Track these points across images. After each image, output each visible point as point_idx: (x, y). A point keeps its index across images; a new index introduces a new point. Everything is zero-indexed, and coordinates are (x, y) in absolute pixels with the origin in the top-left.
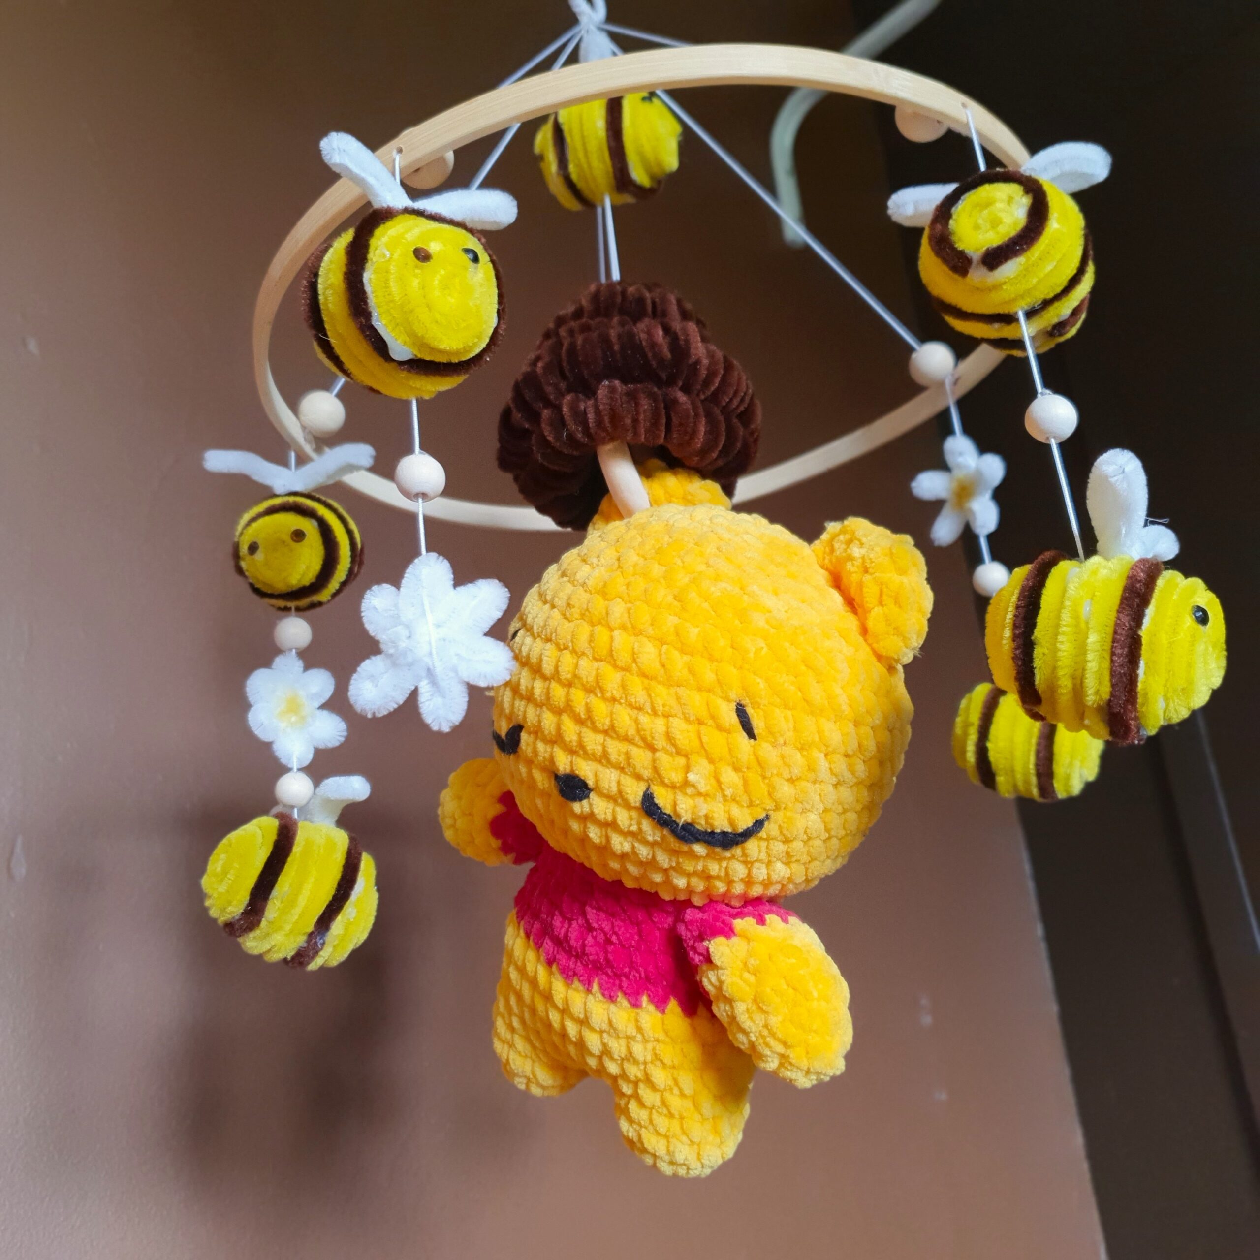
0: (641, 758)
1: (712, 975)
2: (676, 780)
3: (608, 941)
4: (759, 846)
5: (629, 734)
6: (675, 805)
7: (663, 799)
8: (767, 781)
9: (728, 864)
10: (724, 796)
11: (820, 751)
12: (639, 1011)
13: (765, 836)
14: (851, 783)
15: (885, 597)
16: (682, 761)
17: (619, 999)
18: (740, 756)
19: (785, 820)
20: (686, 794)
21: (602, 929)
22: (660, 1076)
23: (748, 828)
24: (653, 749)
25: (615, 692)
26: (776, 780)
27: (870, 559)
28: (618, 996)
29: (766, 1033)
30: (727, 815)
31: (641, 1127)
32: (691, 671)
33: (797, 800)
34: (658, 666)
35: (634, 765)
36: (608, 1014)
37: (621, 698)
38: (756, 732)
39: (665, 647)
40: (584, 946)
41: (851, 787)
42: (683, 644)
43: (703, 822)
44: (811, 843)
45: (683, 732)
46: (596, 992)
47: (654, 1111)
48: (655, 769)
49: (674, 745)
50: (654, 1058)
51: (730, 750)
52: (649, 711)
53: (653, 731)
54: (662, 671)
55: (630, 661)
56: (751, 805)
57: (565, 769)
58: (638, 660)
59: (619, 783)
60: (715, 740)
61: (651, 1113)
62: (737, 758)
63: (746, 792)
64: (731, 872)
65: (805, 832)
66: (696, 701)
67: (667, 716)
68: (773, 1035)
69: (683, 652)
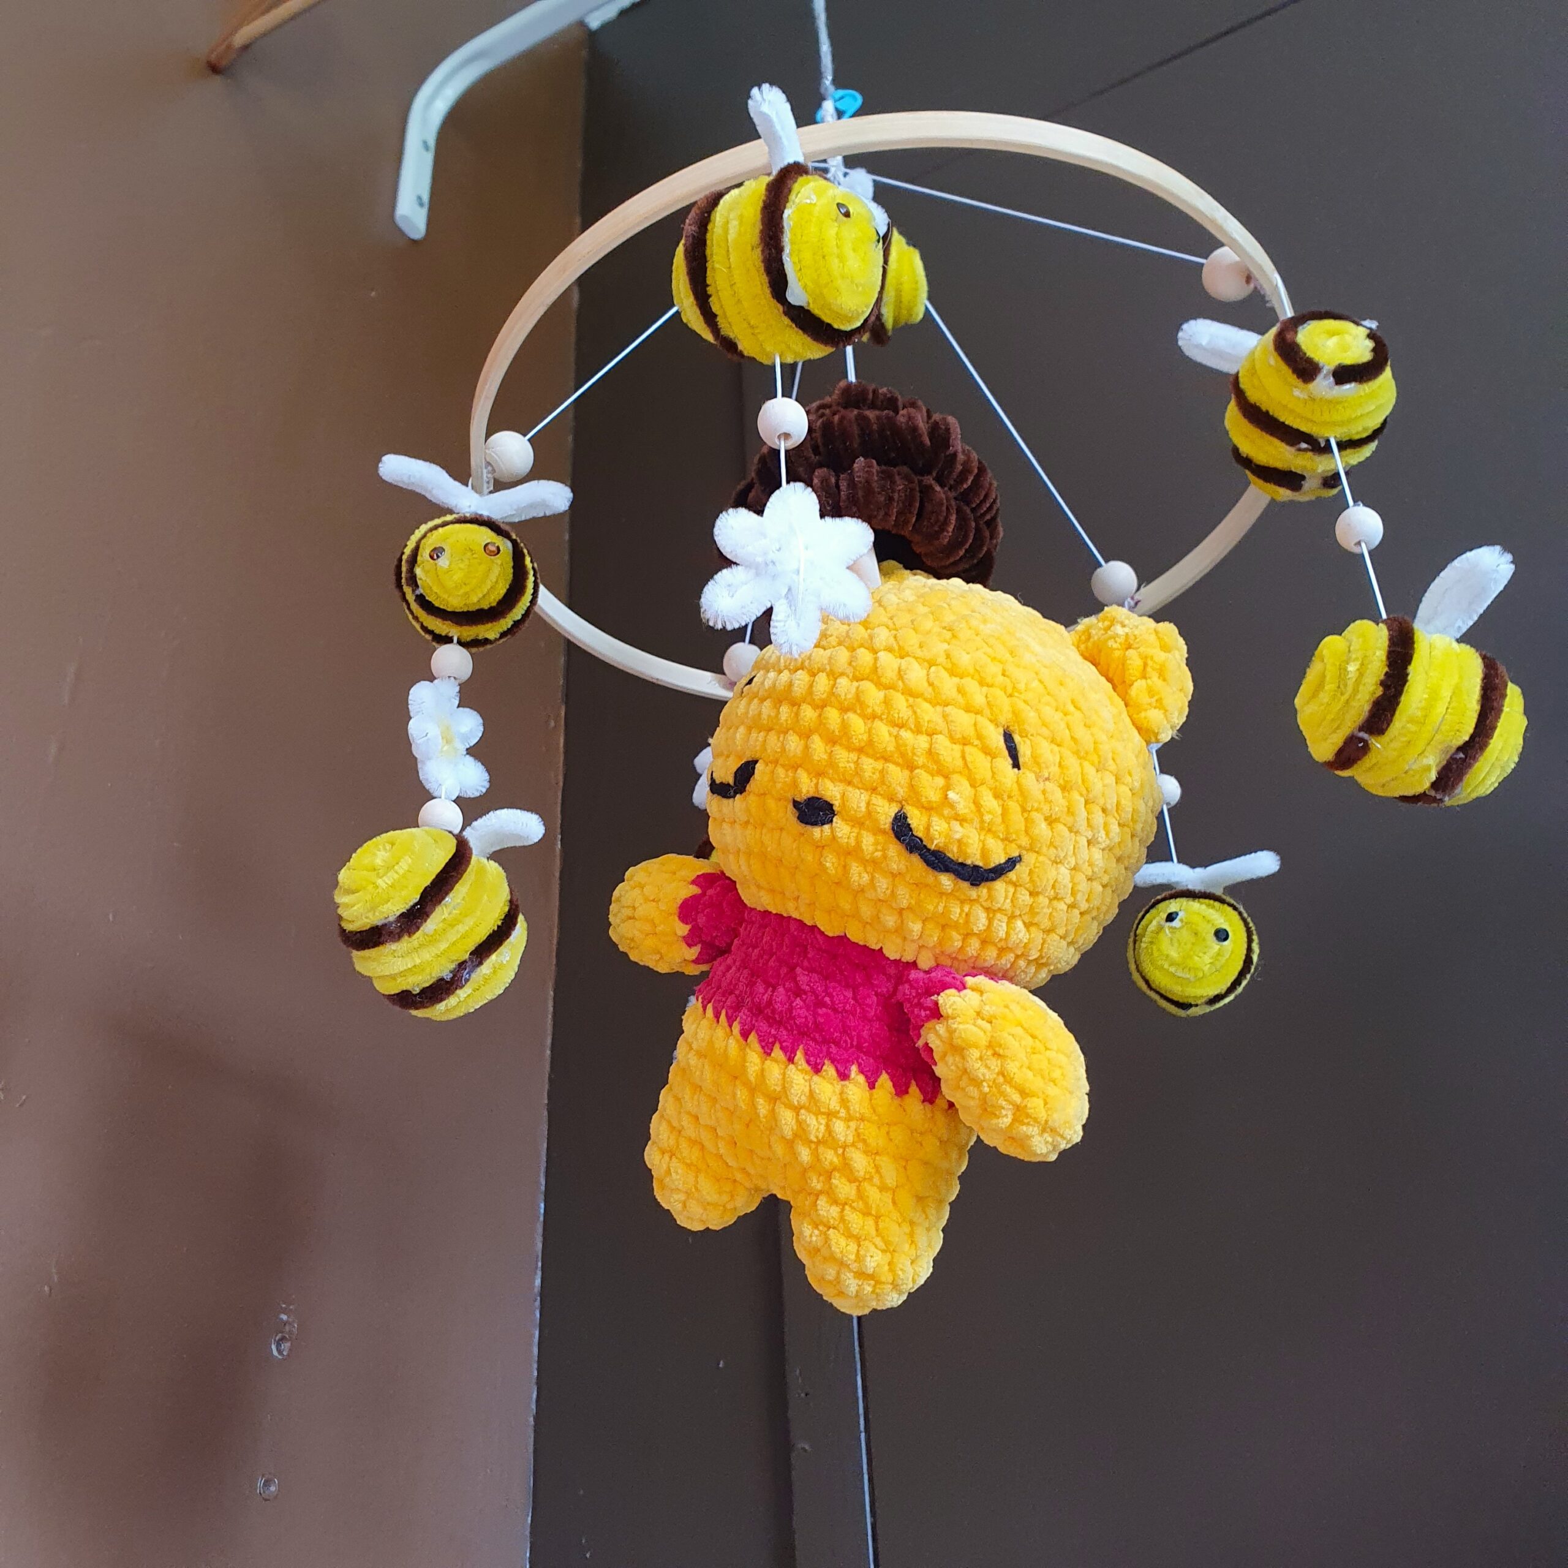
0: (897, 775)
1: (941, 1028)
2: (933, 799)
3: (821, 1004)
4: (1006, 891)
5: (888, 749)
6: (928, 828)
7: (917, 821)
8: (1026, 815)
9: (970, 909)
10: (982, 821)
11: (1081, 795)
12: (846, 1083)
13: (1014, 879)
14: (1103, 846)
15: (1149, 669)
16: (940, 781)
17: (825, 1068)
18: (1004, 780)
19: (1037, 865)
20: (943, 815)
21: (813, 991)
22: (860, 1162)
23: (1000, 865)
24: (911, 767)
25: (876, 708)
26: (1035, 815)
27: (1135, 636)
28: (824, 1064)
29: (1001, 1079)
30: (981, 845)
31: (829, 1228)
32: (960, 690)
33: (1051, 843)
34: (926, 684)
35: (889, 782)
36: (810, 1086)
37: (882, 714)
38: (1021, 760)
39: (933, 669)
40: (790, 1009)
41: (1103, 850)
42: (953, 664)
43: (955, 850)
44: (1055, 903)
45: (948, 752)
46: (800, 1059)
47: (847, 1207)
48: (912, 787)
49: (937, 762)
50: (856, 1139)
51: (993, 773)
52: (913, 727)
53: (916, 746)
54: (930, 689)
55: (895, 679)
56: (1006, 840)
57: (808, 791)
58: (905, 676)
59: (868, 804)
60: (980, 762)
61: (843, 1210)
62: (1000, 783)
63: (1003, 821)
64: (972, 919)
65: (1053, 887)
66: (963, 721)
67: (930, 734)
68: (1009, 1080)
69: (952, 673)
